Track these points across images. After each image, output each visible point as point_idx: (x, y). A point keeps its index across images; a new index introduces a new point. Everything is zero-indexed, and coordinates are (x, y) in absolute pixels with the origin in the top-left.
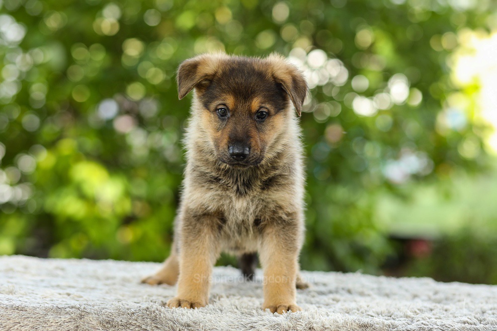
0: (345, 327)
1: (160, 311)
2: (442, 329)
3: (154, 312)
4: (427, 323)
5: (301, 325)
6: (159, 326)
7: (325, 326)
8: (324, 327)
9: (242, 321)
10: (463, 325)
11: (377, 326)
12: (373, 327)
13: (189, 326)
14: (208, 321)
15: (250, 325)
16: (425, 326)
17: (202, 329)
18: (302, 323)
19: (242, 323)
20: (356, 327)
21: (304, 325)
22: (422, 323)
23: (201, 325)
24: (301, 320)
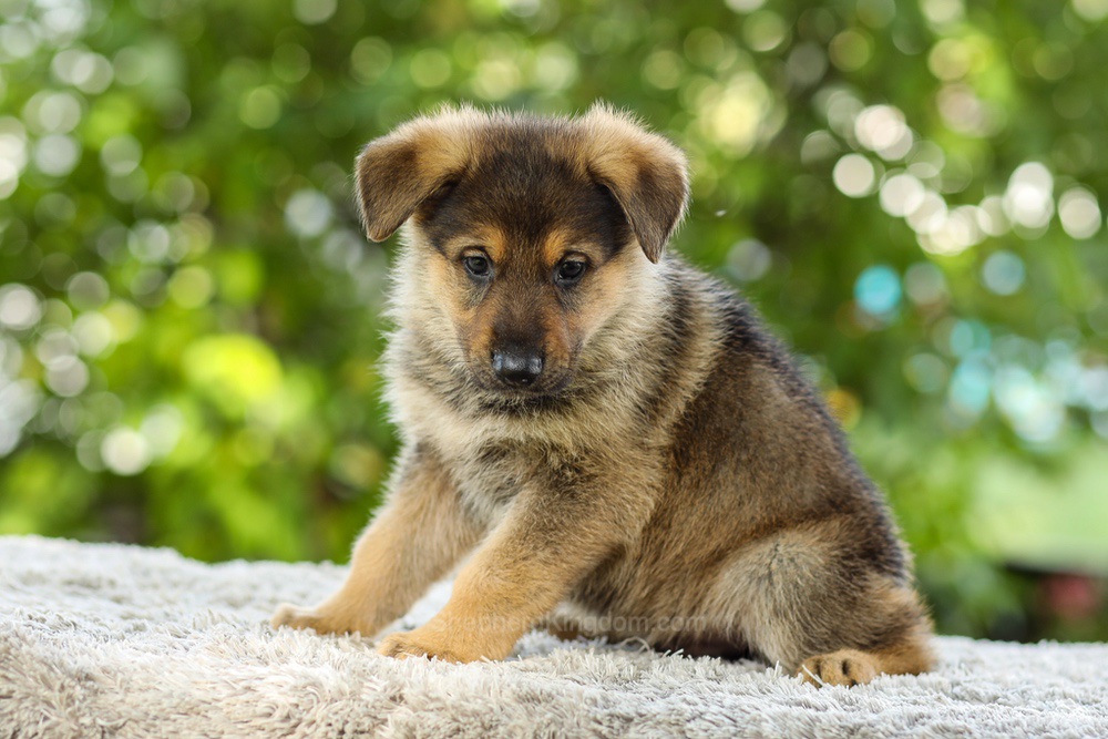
0: (481, 698)
1: (24, 639)
2: (729, 715)
3: (6, 640)
4: (696, 699)
5: (374, 690)
6: (11, 676)
7: (431, 695)
8: (427, 696)
9: (227, 674)
10: (785, 709)
11: (562, 700)
12: (554, 702)
13: (88, 678)
14: (139, 670)
15: (244, 684)
16: (685, 706)
17: (121, 686)
18: (376, 684)
19: (225, 678)
20: (508, 700)
21: (379, 689)
22: (685, 700)
23: (120, 676)
24: (374, 678)
